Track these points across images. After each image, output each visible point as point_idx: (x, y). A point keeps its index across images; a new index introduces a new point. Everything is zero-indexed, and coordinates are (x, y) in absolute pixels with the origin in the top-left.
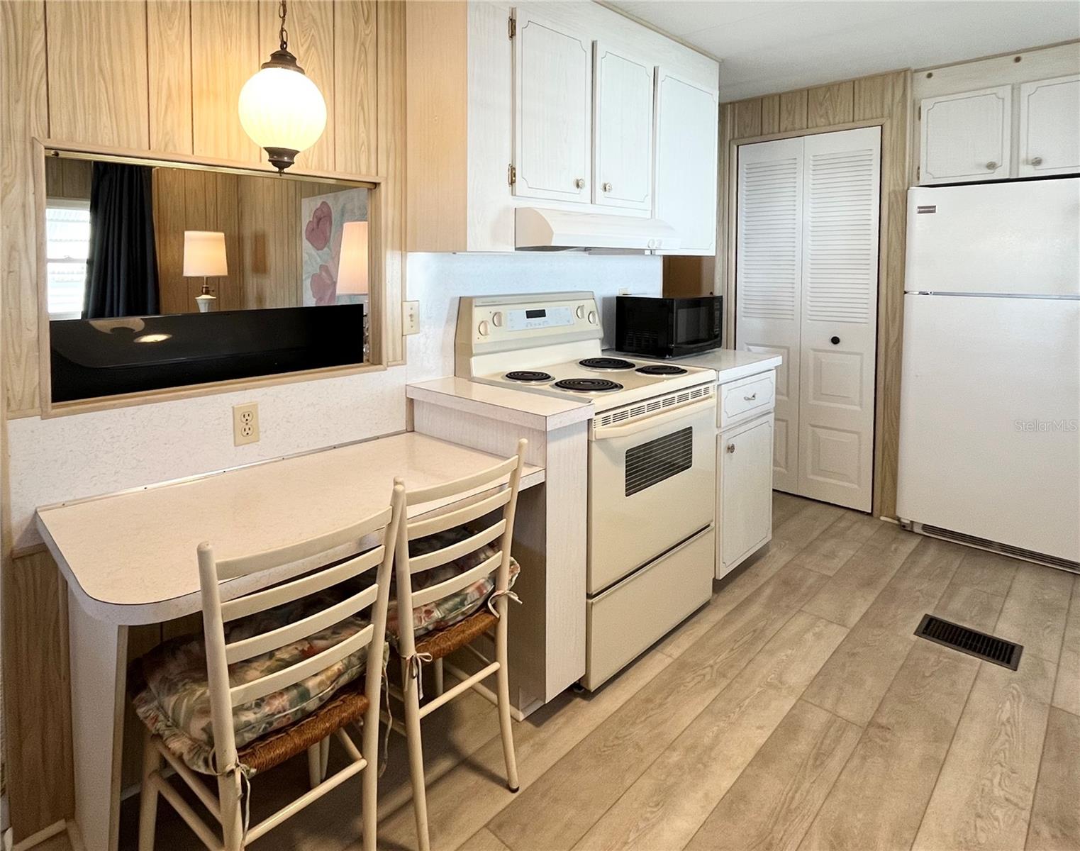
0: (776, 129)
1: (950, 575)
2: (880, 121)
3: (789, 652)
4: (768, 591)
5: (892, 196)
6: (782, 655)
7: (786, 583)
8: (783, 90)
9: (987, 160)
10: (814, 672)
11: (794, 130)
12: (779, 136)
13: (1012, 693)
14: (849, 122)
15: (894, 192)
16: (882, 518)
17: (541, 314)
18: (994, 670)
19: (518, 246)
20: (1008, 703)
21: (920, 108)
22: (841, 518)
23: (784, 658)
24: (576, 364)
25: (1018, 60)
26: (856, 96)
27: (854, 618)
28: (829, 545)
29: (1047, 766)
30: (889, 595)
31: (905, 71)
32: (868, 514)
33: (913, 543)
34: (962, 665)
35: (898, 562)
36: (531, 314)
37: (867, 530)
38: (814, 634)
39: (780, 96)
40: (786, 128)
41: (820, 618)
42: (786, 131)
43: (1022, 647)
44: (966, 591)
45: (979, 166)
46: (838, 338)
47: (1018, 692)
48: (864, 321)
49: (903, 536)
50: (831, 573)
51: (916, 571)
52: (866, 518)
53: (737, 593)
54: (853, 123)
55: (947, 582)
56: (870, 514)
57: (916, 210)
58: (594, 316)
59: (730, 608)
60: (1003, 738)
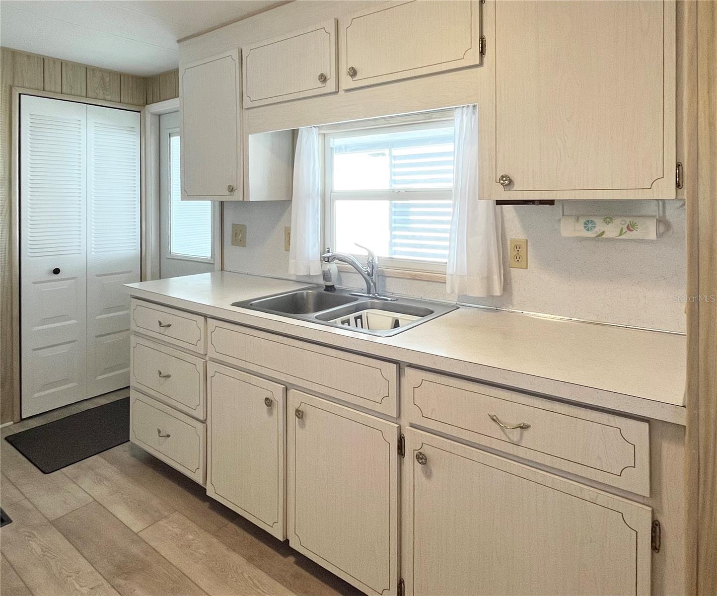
13: (25, 535)
20: (31, 542)
47: (28, 532)
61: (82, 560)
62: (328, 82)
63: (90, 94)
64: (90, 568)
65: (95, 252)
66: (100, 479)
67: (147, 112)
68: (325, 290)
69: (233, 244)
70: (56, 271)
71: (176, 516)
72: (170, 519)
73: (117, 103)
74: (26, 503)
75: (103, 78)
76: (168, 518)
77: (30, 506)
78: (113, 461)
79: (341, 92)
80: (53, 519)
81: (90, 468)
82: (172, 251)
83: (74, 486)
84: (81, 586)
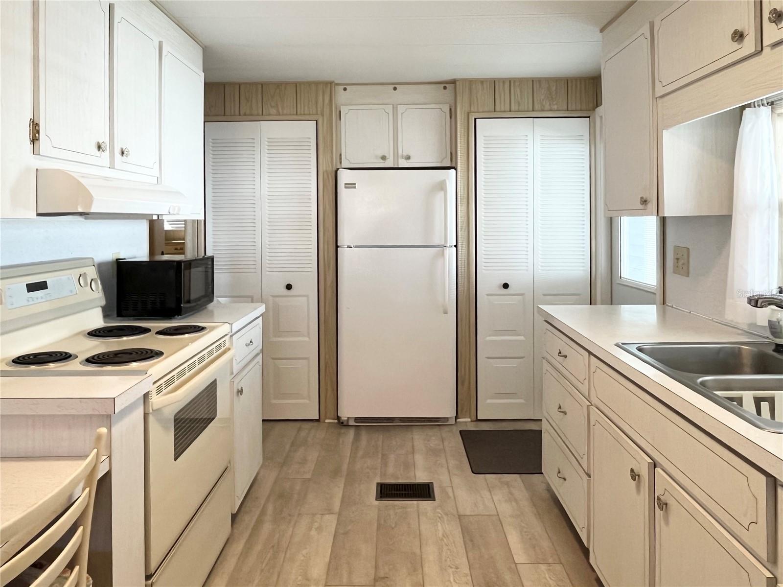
0: (237, 112)
1: (380, 449)
2: (316, 117)
3: (304, 552)
4: (270, 508)
5: (325, 174)
6: (300, 557)
7: (281, 496)
8: (242, 81)
9: (381, 154)
10: (327, 559)
11: (251, 115)
12: (238, 118)
13: (438, 516)
14: (293, 115)
15: (326, 171)
16: (327, 421)
17: (42, 286)
18: (425, 505)
19: (40, 212)
20: (439, 524)
21: (340, 112)
22: (299, 429)
23: (302, 558)
24: (84, 335)
25: (395, 89)
26: (298, 95)
27: (337, 504)
28: (299, 454)
29: (470, 554)
30: (351, 478)
31: (331, 83)
32: (316, 420)
33: (351, 433)
34: (409, 510)
35: (347, 452)
36: (32, 288)
37: (319, 434)
38: (316, 529)
39: (240, 85)
40: (245, 113)
41: (314, 515)
42: (245, 115)
43: (432, 483)
44: (392, 457)
45: (376, 157)
46: (291, 285)
47: (441, 514)
48: (309, 270)
49: (343, 430)
50: (308, 476)
51: (360, 453)
52: (316, 424)
53: (248, 520)
54: (297, 116)
55: (380, 456)
56: (318, 421)
57: (343, 186)
58: (96, 283)
59: (246, 535)
60: (445, 548)
61: (465, 559)
62: (746, 40)
63: (537, 107)
64: (467, 571)
65: (542, 270)
66: (511, 498)
67: (597, 116)
68: (774, 351)
69: (674, 272)
70: (506, 286)
71: (558, 567)
72: (551, 568)
73: (565, 112)
74: (450, 490)
75: (549, 89)
76: (550, 566)
77: (451, 495)
78: (529, 487)
79: (766, 50)
80: (462, 513)
81: (507, 484)
82: (622, 276)
83: (488, 493)
84: (454, 581)
